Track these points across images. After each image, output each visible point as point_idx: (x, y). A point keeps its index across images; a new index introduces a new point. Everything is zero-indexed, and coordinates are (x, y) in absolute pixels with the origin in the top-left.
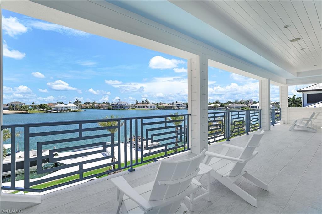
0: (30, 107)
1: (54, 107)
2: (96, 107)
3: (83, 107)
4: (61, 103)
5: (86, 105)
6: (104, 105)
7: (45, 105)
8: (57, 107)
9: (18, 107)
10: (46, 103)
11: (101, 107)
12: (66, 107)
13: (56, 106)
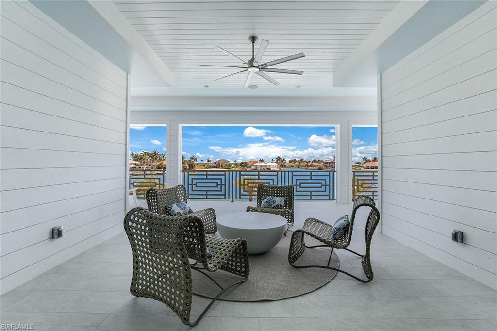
0: (233, 166)
1: (254, 166)
2: (304, 166)
3: (287, 166)
4: (262, 161)
5: (291, 164)
6: (315, 164)
7: (245, 163)
8: (256, 166)
9: (223, 165)
10: (246, 161)
11: (310, 166)
12: (265, 166)
13: (256, 164)
